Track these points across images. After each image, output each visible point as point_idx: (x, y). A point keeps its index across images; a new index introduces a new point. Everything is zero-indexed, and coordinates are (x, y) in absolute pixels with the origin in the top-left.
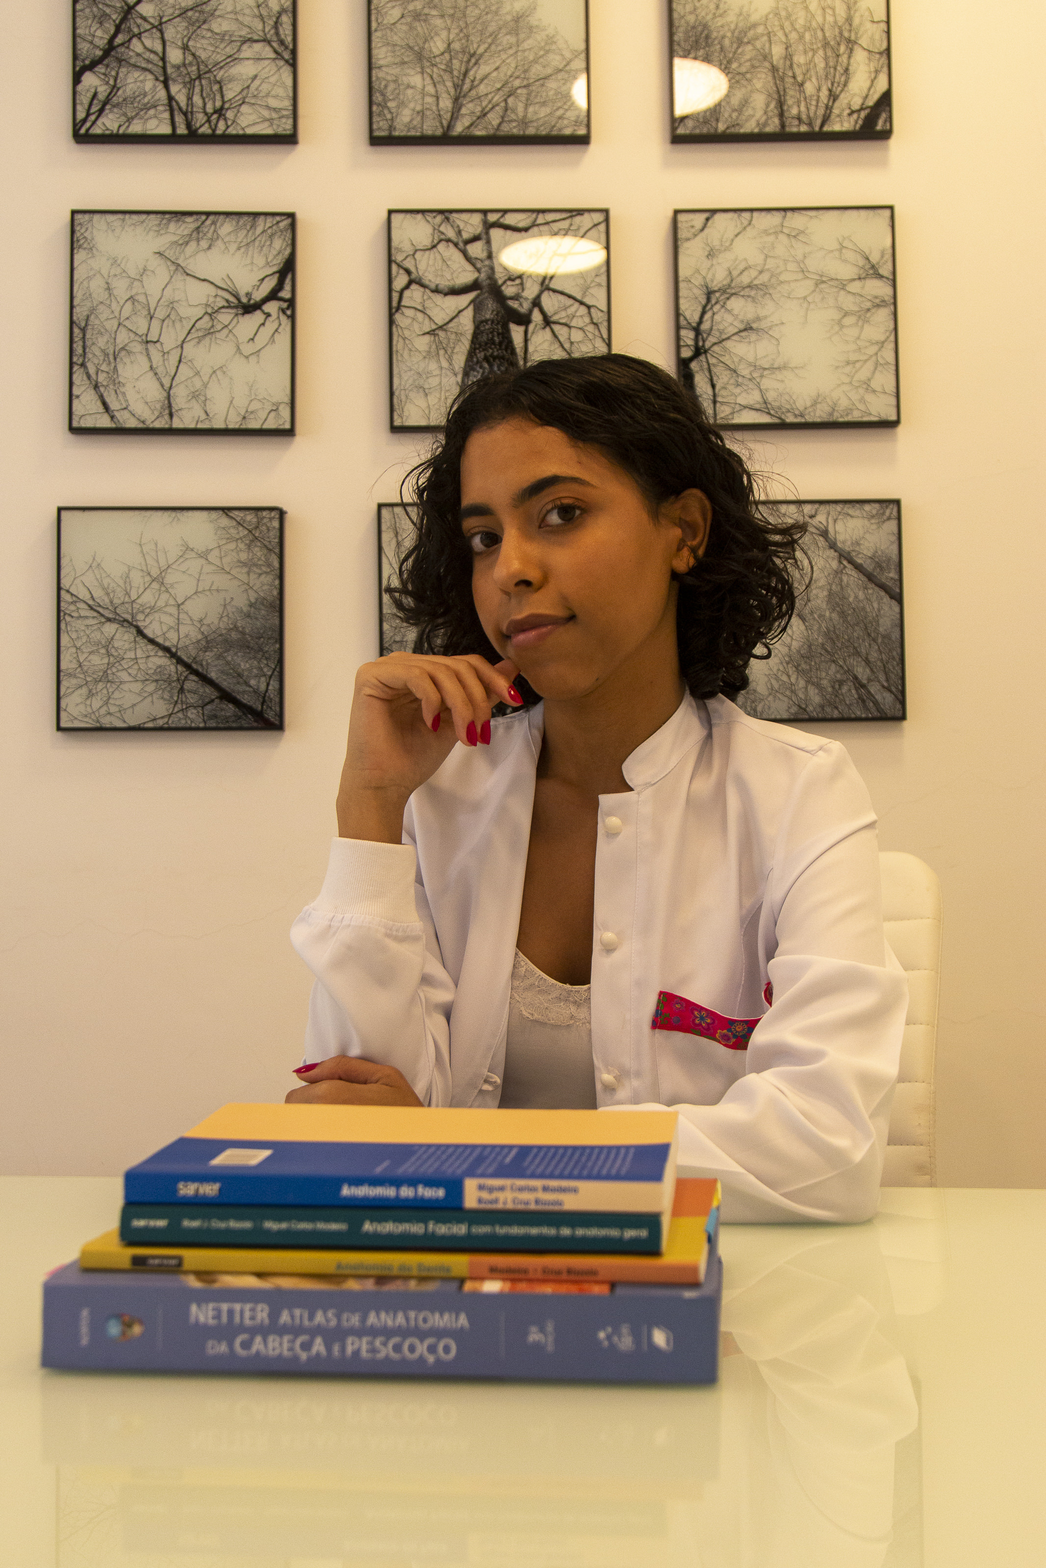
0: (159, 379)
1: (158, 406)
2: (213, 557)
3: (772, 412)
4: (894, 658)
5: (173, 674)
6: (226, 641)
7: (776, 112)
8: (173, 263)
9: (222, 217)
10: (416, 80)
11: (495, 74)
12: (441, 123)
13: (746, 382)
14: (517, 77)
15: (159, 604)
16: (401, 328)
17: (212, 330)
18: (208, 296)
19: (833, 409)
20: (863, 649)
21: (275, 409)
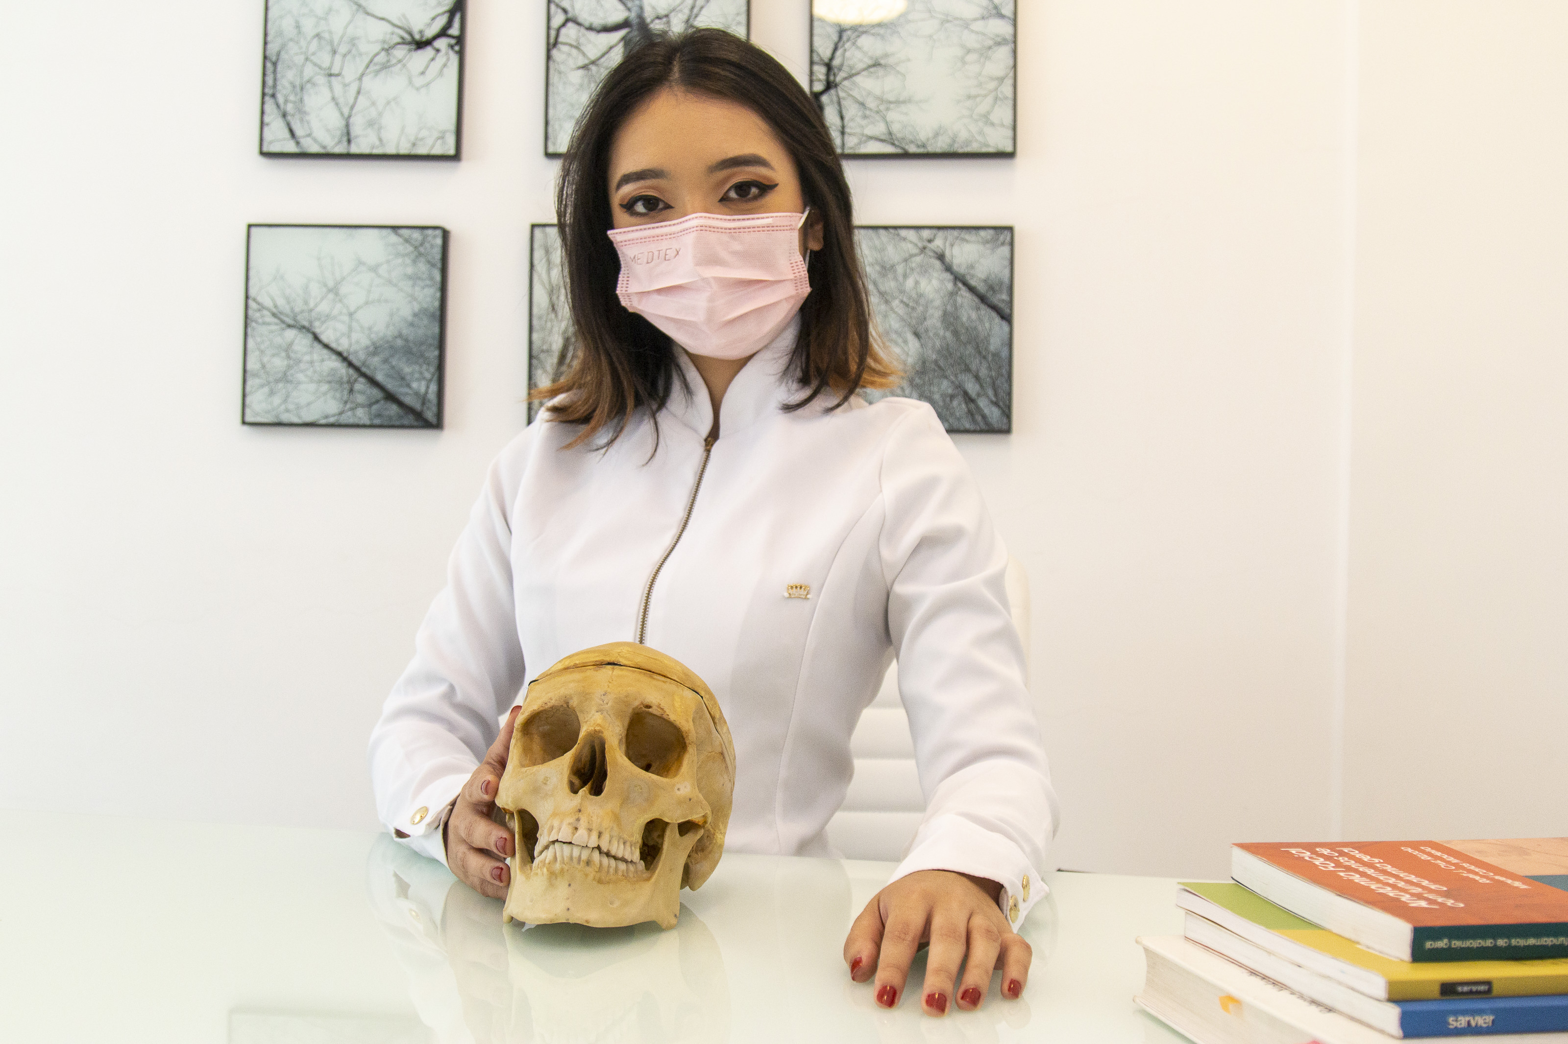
0: (339, 109)
1: (338, 133)
2: (383, 270)
3: (896, 142)
4: (1002, 375)
5: (345, 376)
6: (391, 347)
8: (356, 3)
13: (872, 114)
15: (332, 313)
16: (558, 63)
17: (388, 64)
18: (385, 33)
19: (954, 141)
20: (973, 367)
21: (442, 138)
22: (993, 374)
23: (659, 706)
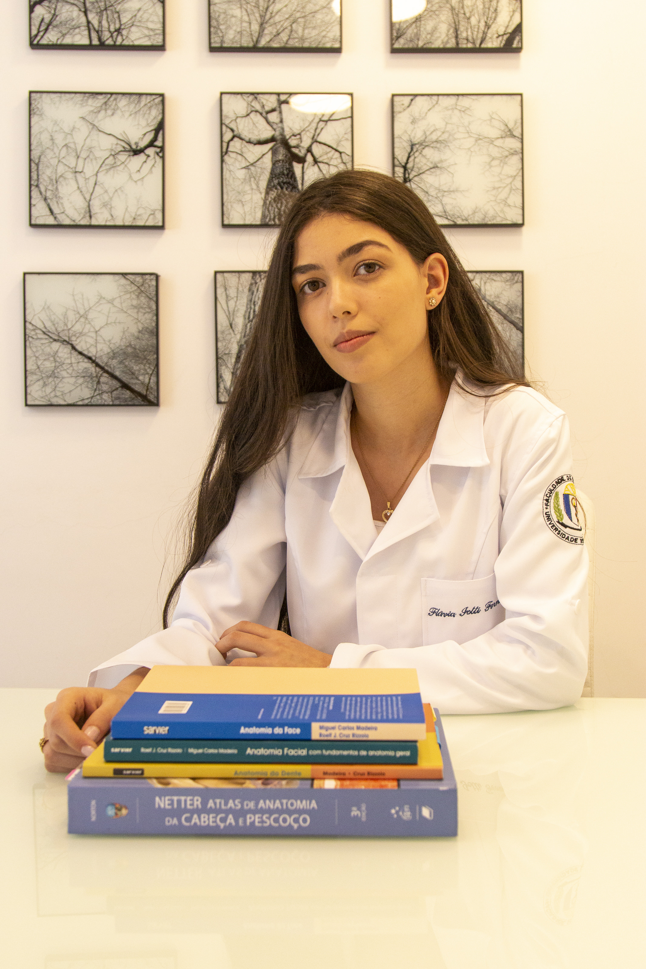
0: (83, 195)
1: (83, 211)
2: (117, 303)
3: (449, 218)
5: (94, 372)
6: (125, 353)
7: (454, 35)
8: (91, 123)
9: (120, 96)
10: (237, 12)
11: (285, 9)
12: (252, 39)
13: (434, 199)
14: (298, 11)
15: (84, 331)
16: (228, 164)
17: (115, 165)
18: (112, 144)
19: (486, 216)
21: (153, 214)
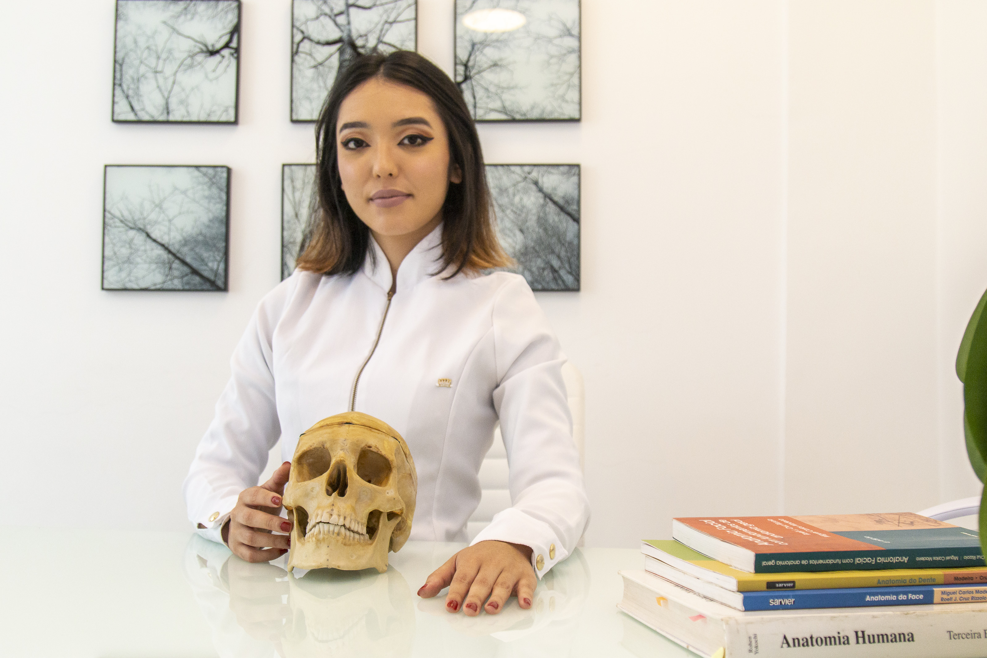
0: (162, 93)
1: (161, 108)
2: (190, 193)
3: (509, 113)
4: (574, 256)
5: (166, 259)
6: (196, 241)
8: (172, 27)
13: (493, 96)
15: (158, 220)
16: (298, 64)
17: (192, 65)
18: (190, 46)
19: (543, 111)
20: (557, 250)
21: (226, 110)
22: (569, 254)
23: (376, 447)
